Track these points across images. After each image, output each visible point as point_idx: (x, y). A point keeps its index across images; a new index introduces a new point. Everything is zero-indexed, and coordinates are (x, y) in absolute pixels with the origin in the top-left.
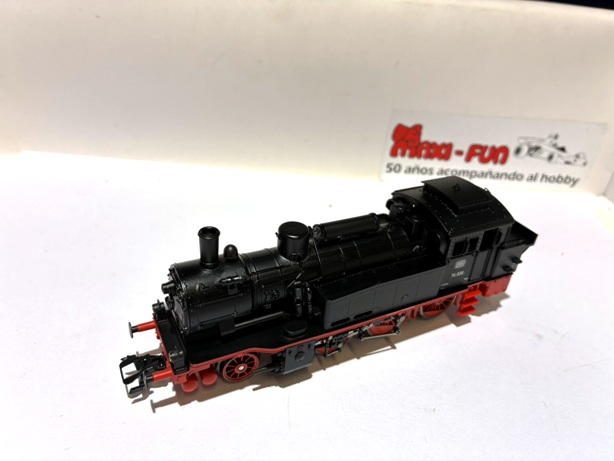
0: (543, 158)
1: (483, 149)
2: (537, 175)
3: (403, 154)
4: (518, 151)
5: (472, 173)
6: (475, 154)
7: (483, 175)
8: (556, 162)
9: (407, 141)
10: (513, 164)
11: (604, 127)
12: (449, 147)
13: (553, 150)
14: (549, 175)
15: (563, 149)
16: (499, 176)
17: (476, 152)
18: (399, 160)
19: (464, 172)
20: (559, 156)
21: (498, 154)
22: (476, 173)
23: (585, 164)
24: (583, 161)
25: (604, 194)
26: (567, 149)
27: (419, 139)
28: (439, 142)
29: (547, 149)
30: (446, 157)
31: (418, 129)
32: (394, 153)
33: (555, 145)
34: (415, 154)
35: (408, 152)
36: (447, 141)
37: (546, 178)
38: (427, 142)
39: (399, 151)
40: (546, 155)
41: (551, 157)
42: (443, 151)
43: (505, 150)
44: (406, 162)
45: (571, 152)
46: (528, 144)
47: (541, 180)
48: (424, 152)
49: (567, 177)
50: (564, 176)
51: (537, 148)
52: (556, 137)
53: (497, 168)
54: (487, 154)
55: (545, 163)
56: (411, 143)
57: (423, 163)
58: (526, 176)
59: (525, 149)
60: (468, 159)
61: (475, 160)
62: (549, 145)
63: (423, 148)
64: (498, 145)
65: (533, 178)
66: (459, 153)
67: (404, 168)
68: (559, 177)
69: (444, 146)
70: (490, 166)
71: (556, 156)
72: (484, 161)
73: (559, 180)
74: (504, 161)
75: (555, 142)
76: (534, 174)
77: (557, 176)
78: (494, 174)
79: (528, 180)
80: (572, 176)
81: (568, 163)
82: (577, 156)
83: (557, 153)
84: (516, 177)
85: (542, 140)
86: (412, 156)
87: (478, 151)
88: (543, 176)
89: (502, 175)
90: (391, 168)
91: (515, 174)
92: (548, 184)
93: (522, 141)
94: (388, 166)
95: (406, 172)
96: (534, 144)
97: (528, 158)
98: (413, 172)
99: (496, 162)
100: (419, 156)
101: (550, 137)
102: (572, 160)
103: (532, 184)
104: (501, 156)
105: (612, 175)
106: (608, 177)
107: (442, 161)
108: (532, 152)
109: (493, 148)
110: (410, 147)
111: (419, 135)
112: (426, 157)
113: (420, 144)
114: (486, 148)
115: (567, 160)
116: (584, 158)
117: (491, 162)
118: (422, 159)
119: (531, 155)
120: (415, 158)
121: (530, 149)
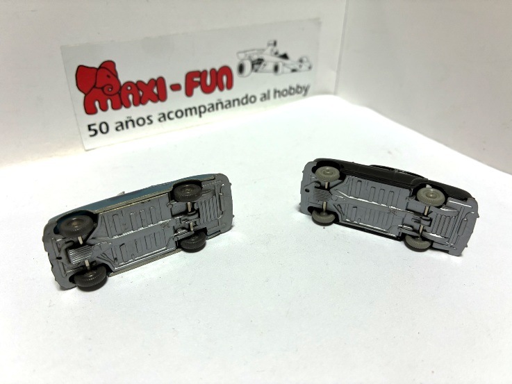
0: (268, 72)
1: (202, 74)
2: (269, 92)
3: (104, 108)
4: (241, 69)
5: (200, 107)
6: (196, 86)
7: (213, 107)
8: (283, 73)
9: (102, 88)
10: (242, 85)
11: (317, 22)
12: (160, 82)
13: (276, 59)
14: (281, 88)
15: (285, 56)
16: (230, 104)
17: (193, 80)
18: (100, 117)
19: (191, 109)
20: (284, 65)
22: (204, 107)
23: (310, 68)
24: (308, 65)
25: (335, 93)
26: (289, 55)
27: (118, 81)
28: (146, 81)
29: (271, 61)
30: (161, 97)
31: (108, 67)
32: (90, 110)
33: (276, 53)
34: (120, 103)
35: (109, 102)
36: (156, 77)
37: (279, 93)
39: (97, 104)
40: (270, 67)
41: (276, 69)
42: (155, 90)
43: (226, 70)
44: (112, 116)
45: (294, 57)
46: (250, 58)
47: (275, 97)
48: (131, 97)
49: (298, 87)
50: (294, 86)
51: (260, 61)
52: (275, 44)
53: (225, 95)
54: (208, 82)
55: (272, 75)
56: (109, 90)
57: (135, 112)
58: (259, 97)
59: (248, 66)
60: (189, 93)
61: (197, 91)
62: (272, 56)
63: (130, 92)
64: (217, 68)
65: (265, 97)
66: (176, 87)
67: (112, 127)
68: (291, 88)
69: (153, 82)
70: (217, 95)
71: (280, 65)
72: (207, 90)
73: (291, 91)
74: (230, 86)
75: (275, 49)
76: (266, 92)
77: (288, 88)
78: (225, 104)
79: (261, 100)
80: (302, 84)
81: (294, 71)
82: (301, 61)
83: (281, 62)
84: (248, 100)
85: (263, 50)
86: (115, 107)
87: (197, 79)
88: (276, 92)
89: (234, 101)
90: (94, 131)
91: (246, 97)
92: (282, 97)
93: (242, 56)
94: (90, 129)
95: (117, 129)
96: (255, 57)
97: (254, 74)
98: (127, 127)
100: (128, 106)
101: (269, 45)
102: (296, 66)
103: (266, 102)
104: (225, 79)
105: (338, 72)
106: (333, 74)
107: (159, 103)
108: (256, 66)
109: (213, 71)
110: (110, 96)
111: (116, 75)
112: (136, 104)
113: (121, 87)
114: (205, 72)
115: (292, 67)
116: (308, 61)
117: (217, 90)
118: (132, 107)
119: (256, 71)
120: (123, 108)
121: (253, 65)
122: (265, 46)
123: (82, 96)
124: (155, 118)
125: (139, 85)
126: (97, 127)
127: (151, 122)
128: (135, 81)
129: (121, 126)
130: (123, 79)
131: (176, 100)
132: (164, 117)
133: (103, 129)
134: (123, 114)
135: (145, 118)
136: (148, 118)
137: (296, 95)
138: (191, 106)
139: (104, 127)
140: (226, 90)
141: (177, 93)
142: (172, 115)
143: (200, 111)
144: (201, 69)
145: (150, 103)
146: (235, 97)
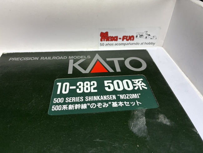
0: (144, 38)
1: (127, 37)
3: (104, 40)
4: (137, 36)
6: (125, 39)
7: (128, 44)
9: (105, 37)
10: (136, 40)
11: (160, 28)
12: (117, 37)
13: (147, 35)
15: (149, 35)
16: (132, 44)
17: (124, 38)
18: (103, 42)
20: (149, 37)
21: (131, 38)
22: (126, 44)
23: (156, 39)
25: (163, 47)
26: (150, 35)
27: (108, 36)
28: (114, 36)
29: (145, 35)
30: (117, 40)
31: (107, 33)
32: (101, 40)
34: (108, 40)
35: (105, 40)
36: (116, 36)
38: (110, 36)
39: (103, 40)
40: (145, 37)
41: (146, 38)
42: (115, 39)
43: (133, 37)
44: (105, 42)
45: (152, 35)
46: (139, 34)
48: (110, 39)
51: (142, 35)
52: (147, 32)
54: (128, 38)
55: (145, 39)
56: (106, 37)
57: (110, 42)
58: (140, 43)
59: (139, 36)
60: (123, 40)
61: (125, 40)
63: (110, 38)
64: (131, 36)
65: (142, 44)
66: (120, 39)
67: (105, 45)
69: (115, 37)
70: (129, 41)
71: (148, 37)
72: (127, 40)
73: (149, 44)
74: (133, 40)
80: (153, 42)
81: (151, 39)
82: (154, 37)
83: (148, 36)
84: (137, 44)
85: (143, 33)
86: (106, 41)
87: (125, 38)
88: (145, 43)
90: (101, 45)
93: (137, 34)
94: (100, 44)
96: (141, 34)
97: (140, 38)
99: (131, 40)
100: (109, 41)
101: (145, 32)
102: (152, 38)
103: (142, 45)
104: (132, 38)
105: (164, 41)
106: (163, 42)
107: (116, 41)
108: (141, 36)
109: (129, 36)
110: (106, 38)
111: (108, 34)
112: (111, 41)
113: (108, 37)
114: (127, 36)
115: (151, 38)
116: (156, 37)
117: (130, 40)
118: (110, 41)
119: (141, 37)
120: (108, 41)
121: (140, 36)
122: (144, 32)
123: (100, 38)
124: (114, 44)
125: (112, 37)
126: (102, 44)
127: (113, 45)
128: (111, 36)
129: (107, 45)
130: (109, 35)
131: (120, 41)
132: (116, 44)
133: (103, 45)
134: (108, 42)
135: (112, 44)
136: (113, 44)
137: (151, 45)
138: (123, 43)
139: (103, 44)
140: (132, 41)
141: (120, 40)
142: (118, 44)
143: (124, 44)
144: (127, 35)
145: (114, 41)
146: (134, 43)
